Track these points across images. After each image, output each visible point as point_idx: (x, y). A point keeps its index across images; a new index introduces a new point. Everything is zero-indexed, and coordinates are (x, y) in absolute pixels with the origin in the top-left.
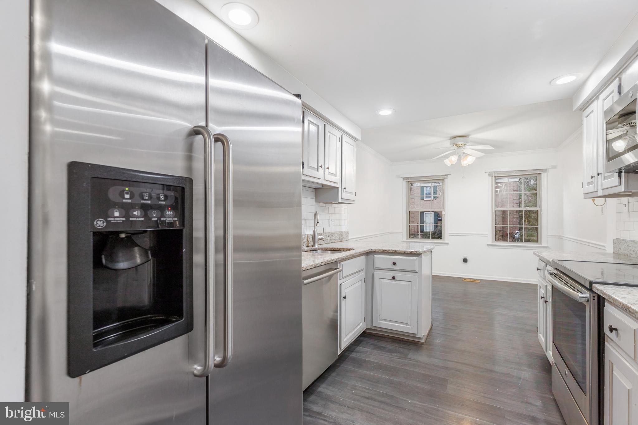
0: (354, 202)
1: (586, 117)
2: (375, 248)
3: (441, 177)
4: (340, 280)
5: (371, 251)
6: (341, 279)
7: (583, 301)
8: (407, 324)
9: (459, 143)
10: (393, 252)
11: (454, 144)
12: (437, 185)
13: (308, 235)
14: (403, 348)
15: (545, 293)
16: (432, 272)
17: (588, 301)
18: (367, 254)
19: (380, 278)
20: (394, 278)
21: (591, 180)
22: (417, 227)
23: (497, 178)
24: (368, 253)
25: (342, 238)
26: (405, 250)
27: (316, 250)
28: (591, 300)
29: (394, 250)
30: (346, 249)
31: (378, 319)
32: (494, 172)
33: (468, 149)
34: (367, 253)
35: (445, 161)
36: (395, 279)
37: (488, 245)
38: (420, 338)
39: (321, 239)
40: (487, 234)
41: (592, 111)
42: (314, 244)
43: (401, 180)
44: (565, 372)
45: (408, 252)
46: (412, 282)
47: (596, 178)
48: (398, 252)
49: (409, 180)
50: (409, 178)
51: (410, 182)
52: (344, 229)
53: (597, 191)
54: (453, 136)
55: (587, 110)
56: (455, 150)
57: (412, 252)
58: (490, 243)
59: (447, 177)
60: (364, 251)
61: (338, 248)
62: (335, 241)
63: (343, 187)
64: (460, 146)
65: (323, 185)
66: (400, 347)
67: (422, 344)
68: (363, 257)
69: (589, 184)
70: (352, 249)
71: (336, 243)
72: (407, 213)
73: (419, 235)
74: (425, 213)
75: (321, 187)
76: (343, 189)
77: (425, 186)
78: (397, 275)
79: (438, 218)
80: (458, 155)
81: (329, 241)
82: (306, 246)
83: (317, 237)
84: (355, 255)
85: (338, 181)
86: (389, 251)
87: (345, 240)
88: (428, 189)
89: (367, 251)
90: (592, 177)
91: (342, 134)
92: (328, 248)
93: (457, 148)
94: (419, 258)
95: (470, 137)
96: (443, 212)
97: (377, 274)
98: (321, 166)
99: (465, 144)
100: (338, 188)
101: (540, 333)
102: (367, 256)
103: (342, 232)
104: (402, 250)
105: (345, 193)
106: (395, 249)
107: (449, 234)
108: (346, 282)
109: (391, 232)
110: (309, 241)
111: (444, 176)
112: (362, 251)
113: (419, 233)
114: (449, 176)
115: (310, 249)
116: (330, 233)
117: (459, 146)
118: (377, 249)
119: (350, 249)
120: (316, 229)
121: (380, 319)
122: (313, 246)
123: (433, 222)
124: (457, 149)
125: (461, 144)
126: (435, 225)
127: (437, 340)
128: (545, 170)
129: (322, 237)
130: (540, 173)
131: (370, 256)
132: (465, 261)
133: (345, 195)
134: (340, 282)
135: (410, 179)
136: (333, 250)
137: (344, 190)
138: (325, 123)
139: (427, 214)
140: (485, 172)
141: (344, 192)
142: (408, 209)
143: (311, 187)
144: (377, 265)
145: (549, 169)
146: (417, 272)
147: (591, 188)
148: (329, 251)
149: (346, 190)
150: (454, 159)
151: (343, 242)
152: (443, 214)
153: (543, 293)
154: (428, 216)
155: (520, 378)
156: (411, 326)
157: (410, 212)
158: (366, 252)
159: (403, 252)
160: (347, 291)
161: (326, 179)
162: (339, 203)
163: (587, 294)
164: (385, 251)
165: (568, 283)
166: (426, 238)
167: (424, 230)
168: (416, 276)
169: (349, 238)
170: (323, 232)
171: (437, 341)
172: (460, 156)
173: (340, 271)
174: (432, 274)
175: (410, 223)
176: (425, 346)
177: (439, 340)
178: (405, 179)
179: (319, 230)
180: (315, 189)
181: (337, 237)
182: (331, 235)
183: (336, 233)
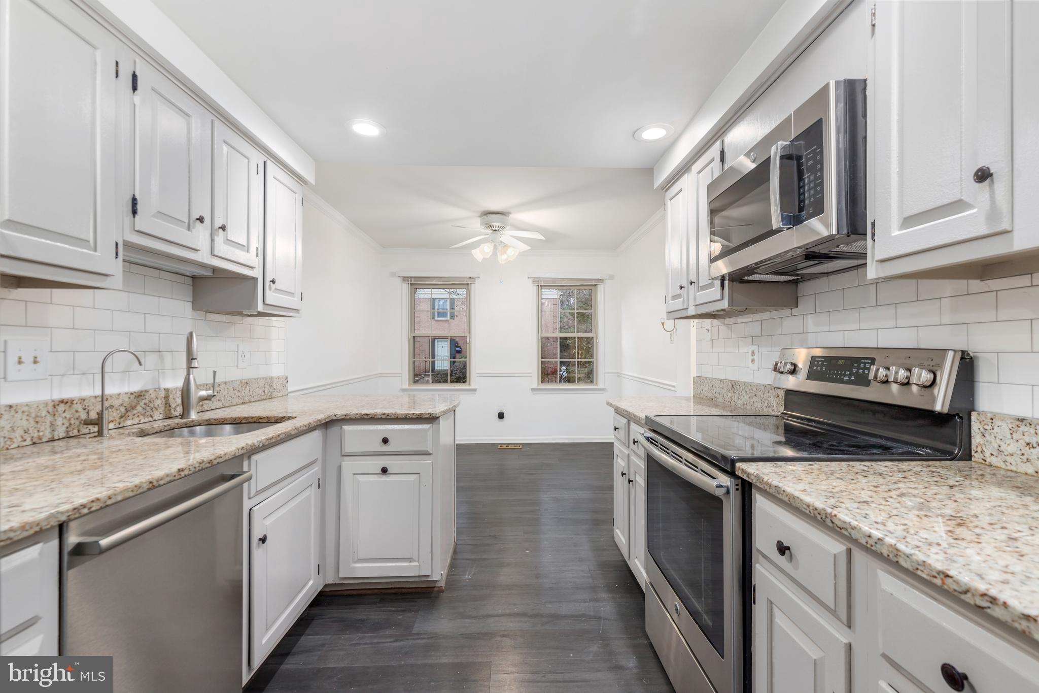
0: (298, 313)
1: (671, 199)
2: (344, 413)
3: (465, 280)
4: (250, 498)
5: (334, 418)
6: (251, 496)
7: (720, 493)
8: (410, 560)
9: (494, 224)
10: (384, 417)
11: (486, 224)
12: (454, 297)
13: (167, 390)
14: (404, 611)
15: (627, 467)
16: (456, 438)
17: (728, 492)
18: (326, 425)
19: (354, 474)
20: (384, 471)
21: (679, 291)
22: (424, 364)
23: (543, 287)
24: (328, 424)
25: (271, 390)
26: (407, 412)
27: (191, 425)
28: (732, 491)
29: (384, 414)
30: (274, 417)
31: (351, 561)
32: (540, 278)
33: (507, 235)
34: (326, 423)
35: (473, 251)
36: (388, 472)
37: (533, 390)
38: (435, 582)
39: (208, 398)
40: (531, 373)
41: (681, 190)
42: (186, 412)
43: (399, 280)
44: (676, 606)
45: (414, 417)
46: (420, 474)
47: (686, 289)
48: (393, 417)
49: (413, 282)
50: (413, 279)
51: (415, 284)
52: (276, 371)
53: (687, 309)
54: (487, 211)
55: (672, 188)
56: (488, 236)
57: (421, 414)
58: (535, 386)
59: (475, 281)
60: (319, 421)
61: (252, 418)
62: (253, 400)
63: (268, 279)
64: (497, 229)
65: (215, 270)
66: (397, 611)
67: (441, 591)
68: (317, 435)
69: (674, 297)
70: (289, 418)
71: (253, 404)
72: (409, 340)
73: (430, 375)
74: (436, 340)
75: (208, 273)
76: (267, 283)
77: (437, 297)
78: (390, 463)
79: (458, 348)
80: (493, 244)
81: (236, 401)
82: (160, 418)
83: (196, 393)
84: (293, 433)
85: (256, 262)
86: (375, 415)
87: (280, 394)
88: (441, 303)
89: (325, 419)
90: (681, 287)
91: (265, 159)
92: (225, 419)
93: (491, 231)
94: (435, 426)
95: (511, 216)
96: (468, 338)
97: (348, 466)
98: (201, 220)
99: (504, 228)
100: (254, 280)
101: (617, 528)
102: (326, 429)
103: (271, 378)
104: (401, 413)
105: (273, 292)
106: (387, 411)
107: (478, 375)
108: (266, 501)
109: (381, 374)
110: (173, 406)
111: (470, 280)
112: (311, 421)
113: (430, 373)
114: (477, 279)
115: (173, 425)
116: (238, 382)
117: (495, 229)
118: (348, 413)
119: (283, 418)
120: (191, 376)
121: (356, 559)
122: (182, 417)
123: (449, 355)
124: (491, 233)
125: (497, 227)
126: (451, 360)
127: (465, 575)
128: (601, 280)
129: (210, 392)
130: (596, 285)
131: (334, 430)
132: (501, 416)
133: (272, 297)
134: (247, 504)
135: (415, 281)
136: (241, 424)
137: (270, 285)
138: (214, 118)
139: (439, 343)
140: (529, 278)
141: (270, 289)
142: (411, 332)
143: (178, 270)
144: (349, 447)
145: (606, 279)
146: (431, 454)
147: (678, 304)
148: (228, 428)
149: (277, 285)
150: (488, 248)
151: (273, 400)
152: (468, 342)
153: (623, 465)
154: (442, 345)
155: (600, 618)
156: (418, 562)
157: (414, 337)
158: (324, 422)
159: (404, 417)
160: (268, 522)
161: (216, 254)
162: (261, 314)
163: (725, 480)
164: (365, 417)
165: (682, 458)
166: (440, 382)
167: (436, 368)
168: (428, 461)
169: (290, 390)
170: (212, 382)
171: (466, 577)
172: (495, 246)
173: (249, 479)
174: (457, 442)
175: (414, 357)
176: (444, 595)
177: (469, 575)
178: (405, 279)
179: (200, 376)
180: (194, 278)
181: (257, 389)
182: (240, 386)
183: (254, 380)
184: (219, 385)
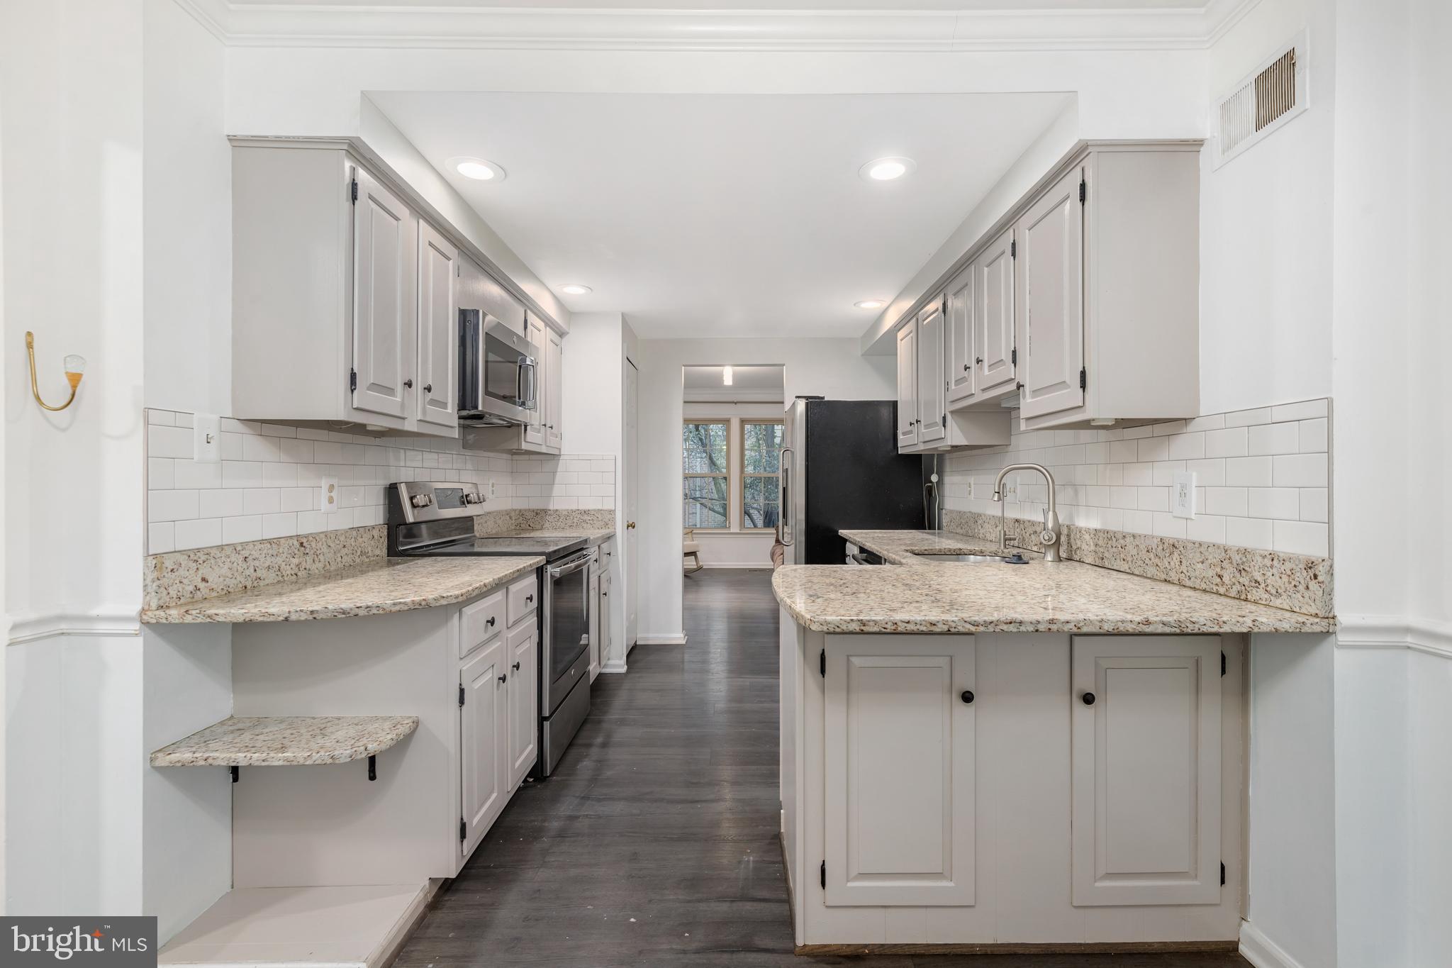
116: (1158, 541)
181: (1200, 565)
182: (1161, 548)
183: (1190, 545)
184: (1124, 536)
